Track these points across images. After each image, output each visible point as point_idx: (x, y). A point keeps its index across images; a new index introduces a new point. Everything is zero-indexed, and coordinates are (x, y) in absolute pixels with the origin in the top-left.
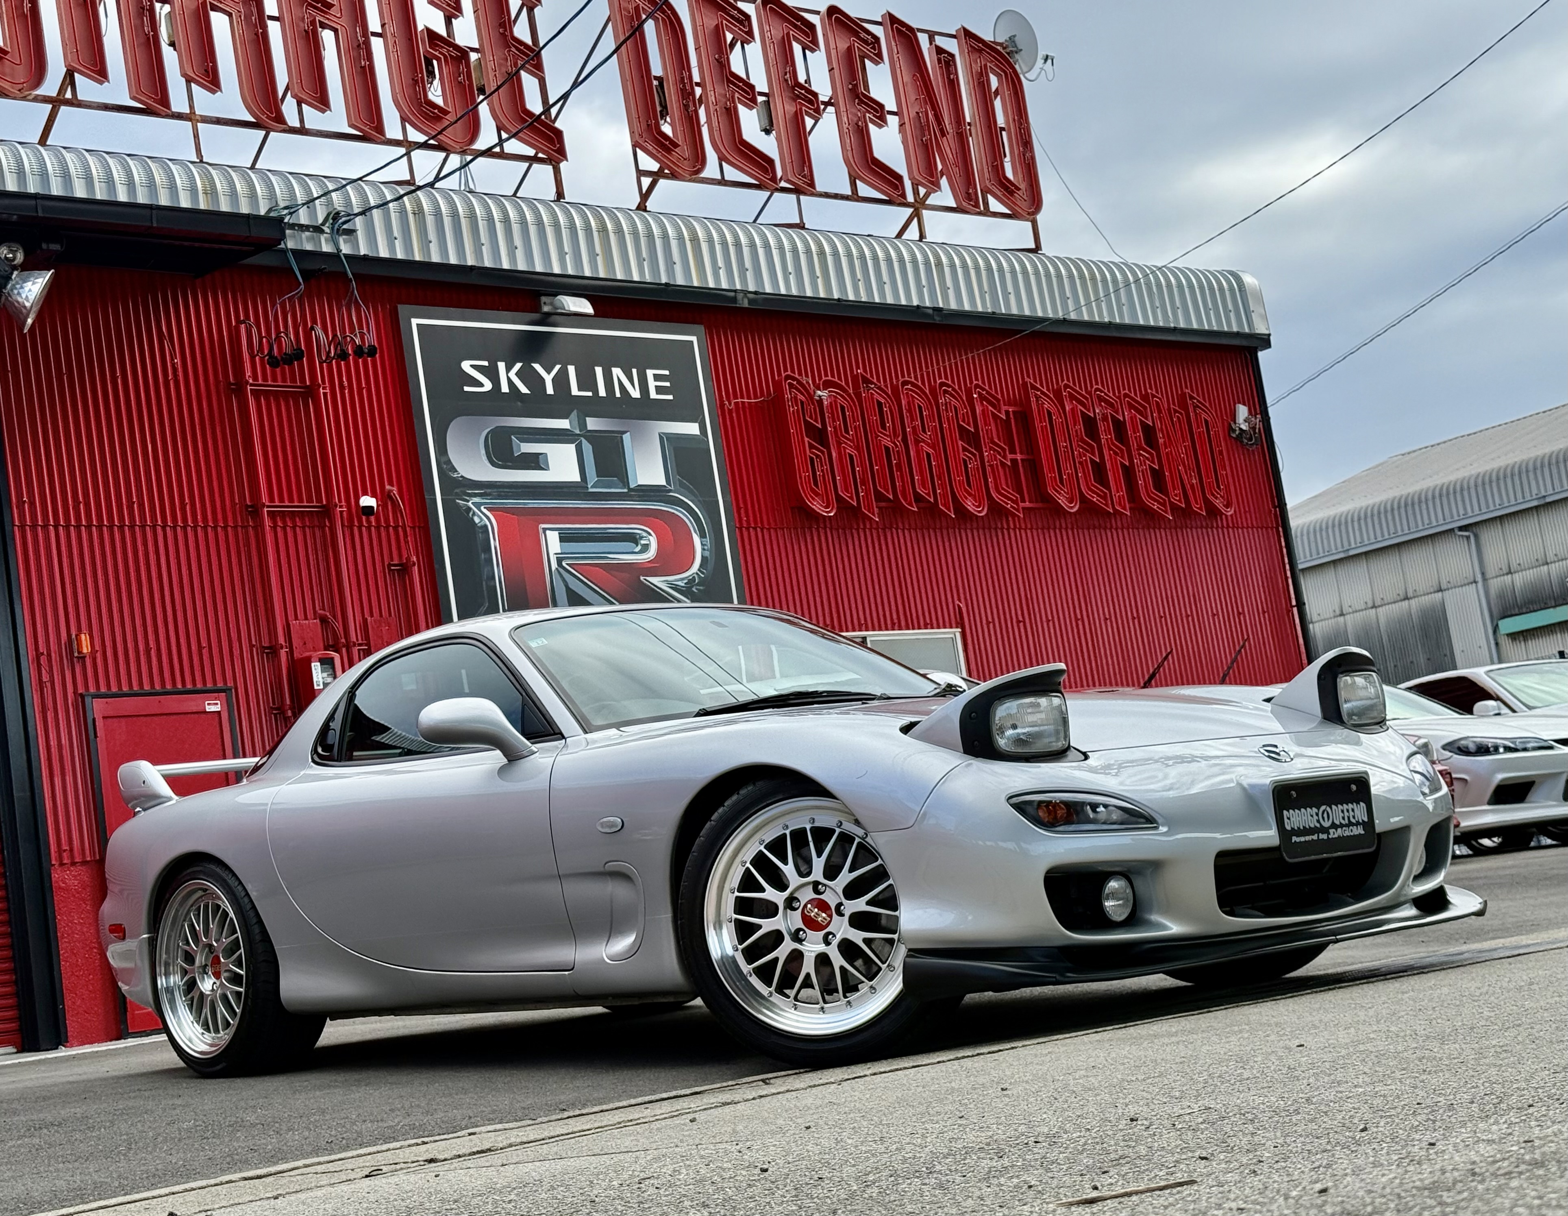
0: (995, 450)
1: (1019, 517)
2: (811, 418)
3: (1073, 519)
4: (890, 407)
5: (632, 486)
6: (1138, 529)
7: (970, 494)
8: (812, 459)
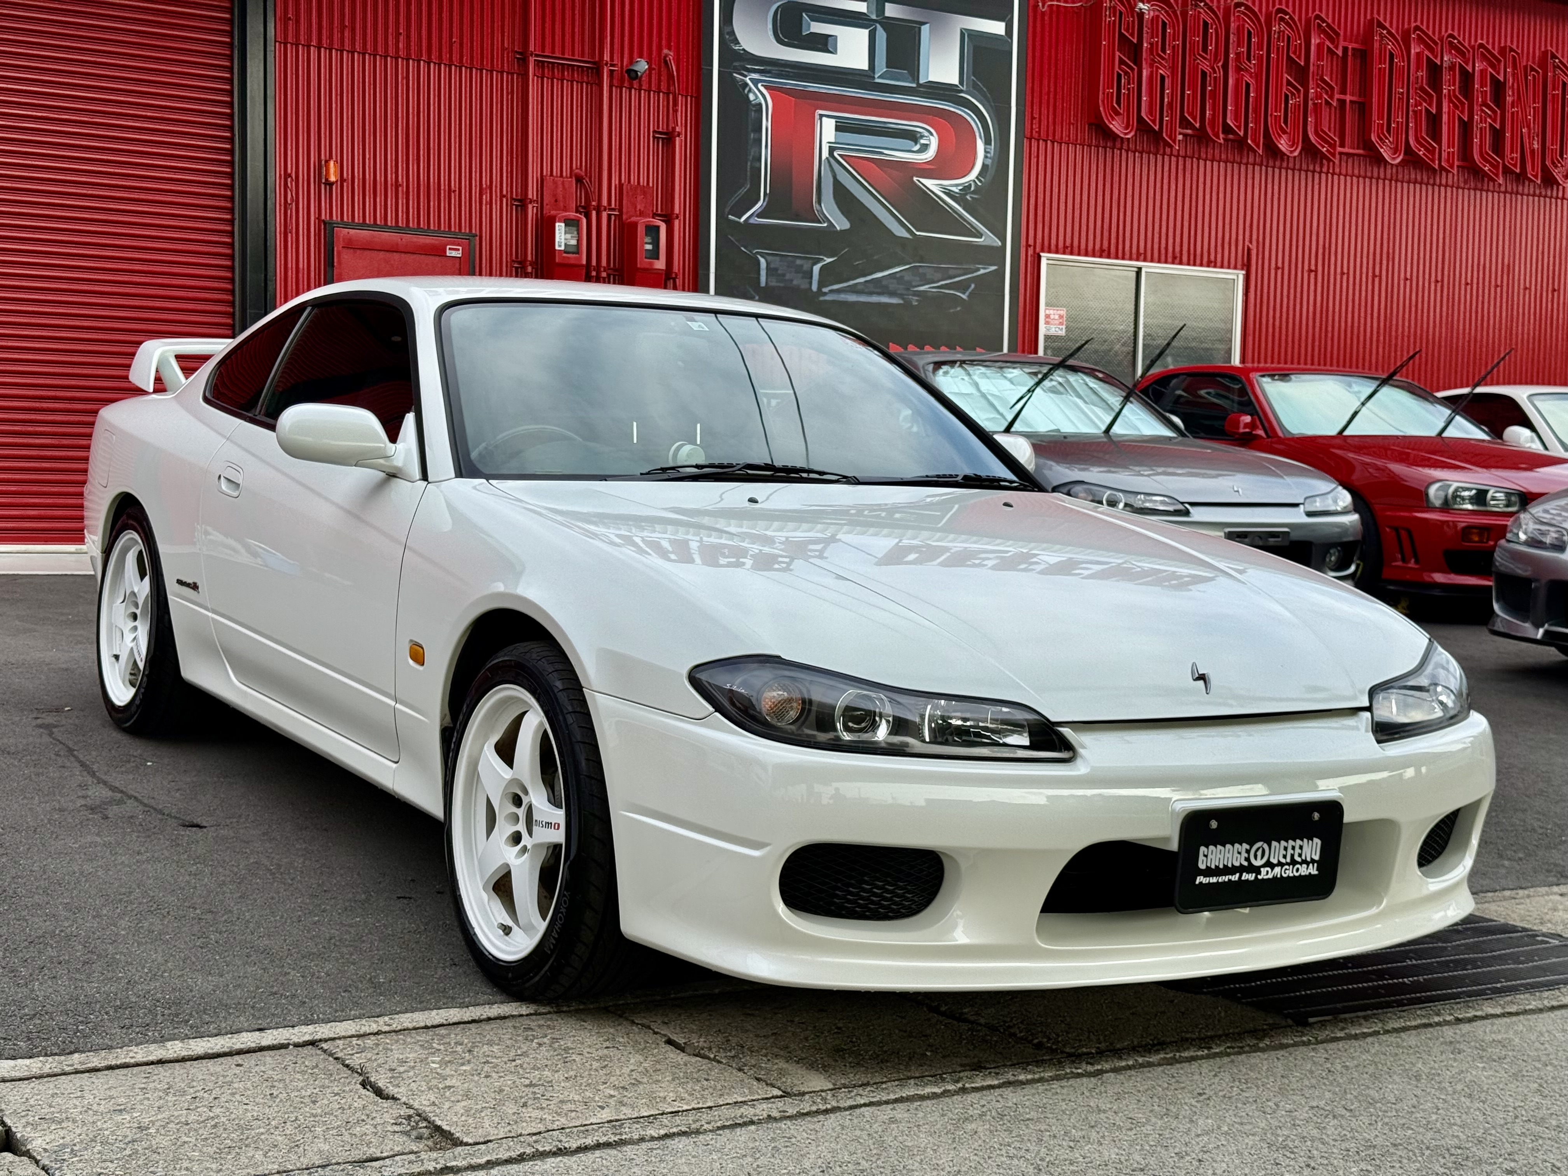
0: (1323, 88)
1: (1334, 163)
2: (1128, 32)
3: (1394, 170)
4: (1217, 27)
5: (922, 81)
6: (1463, 189)
7: (1284, 132)
8: (1119, 76)
